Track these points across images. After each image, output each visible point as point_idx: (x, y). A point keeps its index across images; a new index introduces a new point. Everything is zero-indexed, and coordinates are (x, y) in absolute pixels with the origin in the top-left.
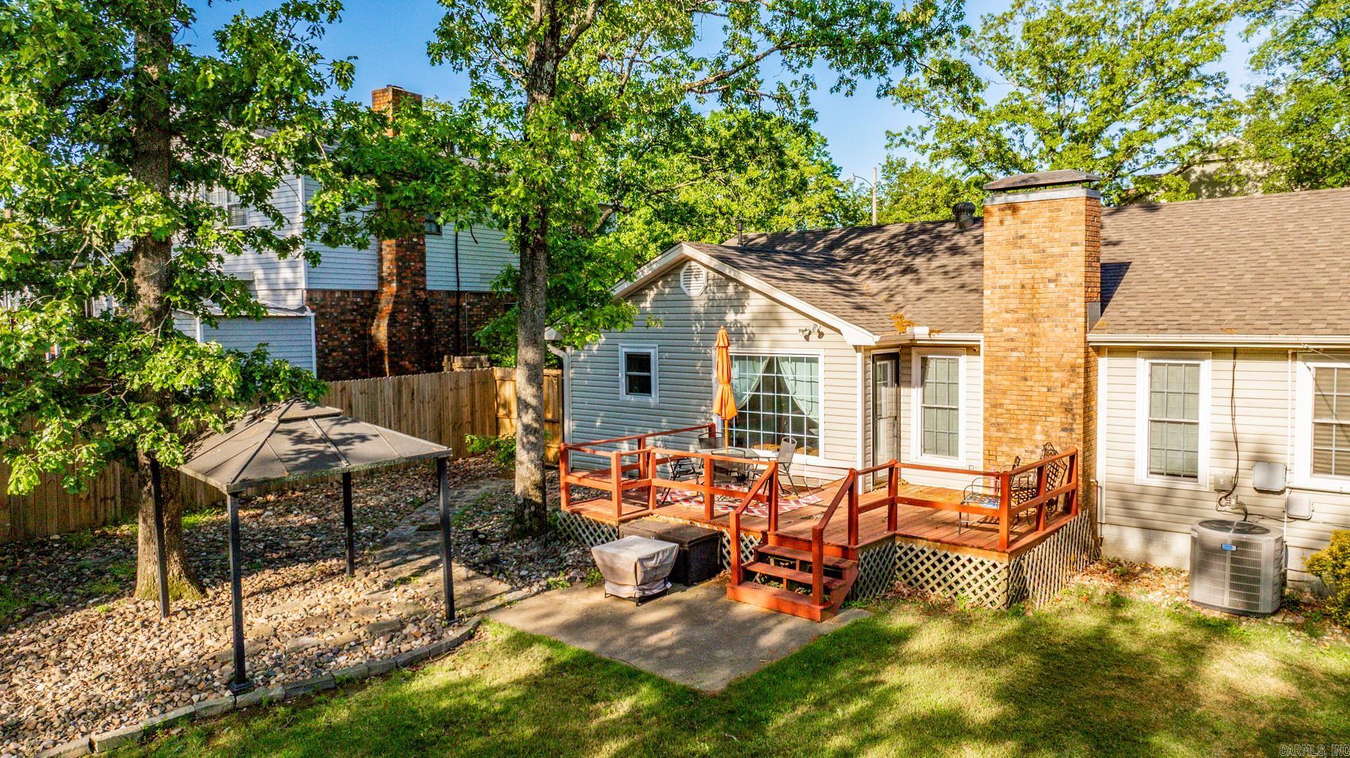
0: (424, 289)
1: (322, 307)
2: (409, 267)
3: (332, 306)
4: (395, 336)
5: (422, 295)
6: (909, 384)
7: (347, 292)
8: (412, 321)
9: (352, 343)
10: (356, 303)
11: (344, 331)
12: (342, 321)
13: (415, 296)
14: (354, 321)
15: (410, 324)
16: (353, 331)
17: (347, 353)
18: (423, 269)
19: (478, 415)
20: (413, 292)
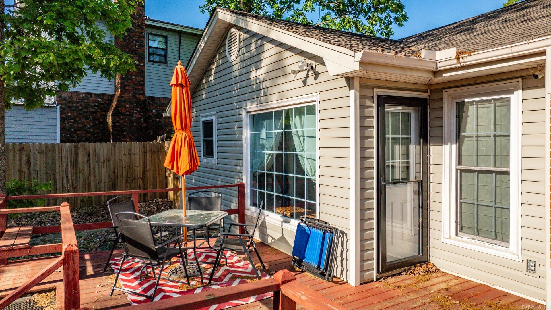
0: (144, 94)
1: (69, 102)
2: (131, 79)
3: (77, 103)
4: (118, 122)
5: (142, 98)
6: (440, 140)
7: (91, 94)
8: (133, 113)
9: (93, 127)
10: (98, 102)
11: (87, 118)
12: (86, 112)
13: (136, 98)
14: (95, 113)
15: (131, 115)
16: (95, 119)
17: (89, 132)
18: (144, 81)
19: (149, 173)
20: (134, 95)
